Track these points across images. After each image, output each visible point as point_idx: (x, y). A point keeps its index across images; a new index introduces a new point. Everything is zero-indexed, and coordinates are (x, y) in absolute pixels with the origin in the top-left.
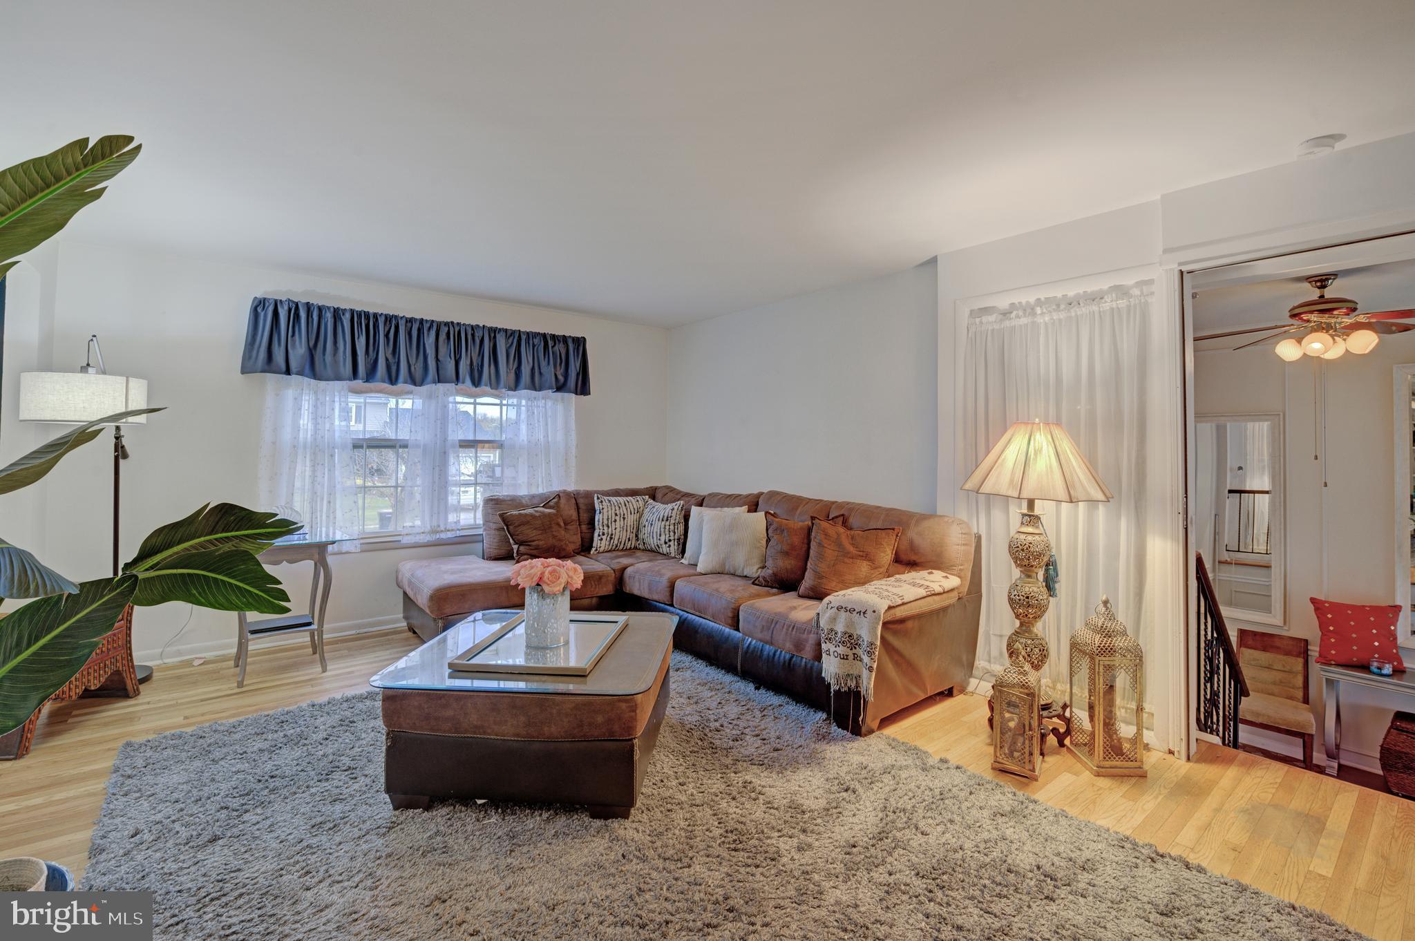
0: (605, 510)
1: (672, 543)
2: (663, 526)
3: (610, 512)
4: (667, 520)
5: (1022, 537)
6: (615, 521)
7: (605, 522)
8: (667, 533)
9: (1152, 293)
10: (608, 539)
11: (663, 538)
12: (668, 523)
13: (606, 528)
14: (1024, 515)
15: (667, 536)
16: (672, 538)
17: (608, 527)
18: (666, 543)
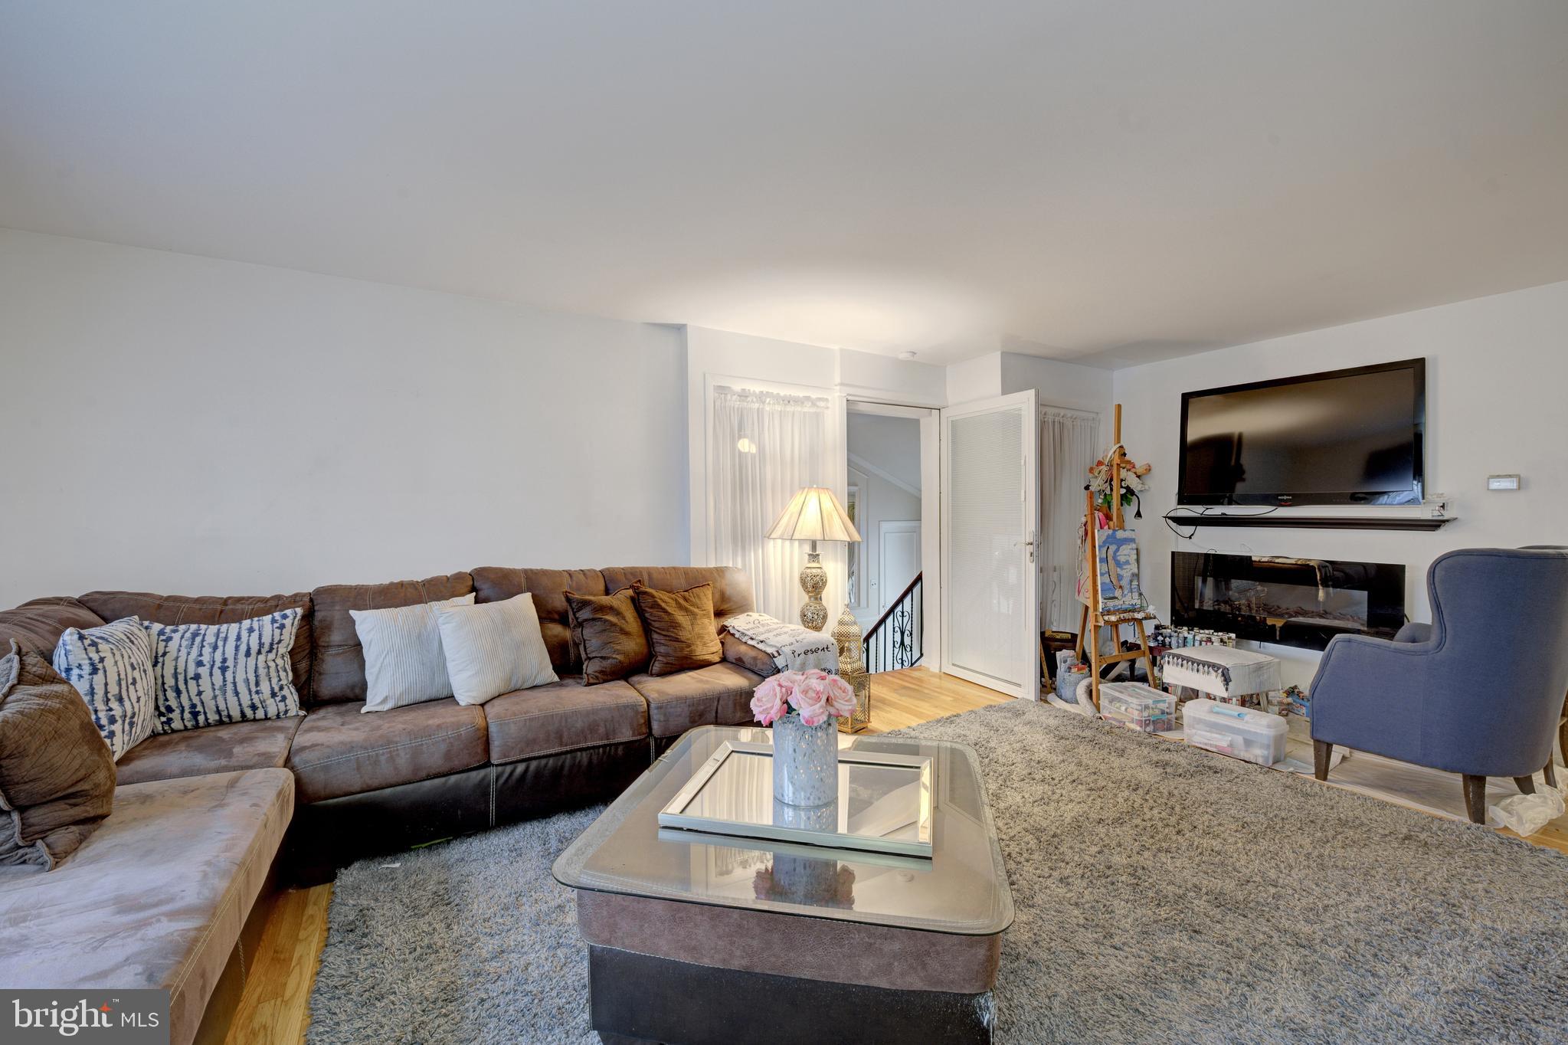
0: (109, 663)
1: (286, 692)
2: (261, 664)
3: (120, 663)
4: (270, 651)
5: (809, 571)
6: (134, 682)
7: (113, 689)
8: (273, 674)
9: (827, 408)
10: (127, 727)
11: (265, 688)
12: (271, 656)
13: (114, 704)
14: (810, 555)
15: (275, 680)
16: (284, 682)
17: (120, 700)
18: (274, 695)
